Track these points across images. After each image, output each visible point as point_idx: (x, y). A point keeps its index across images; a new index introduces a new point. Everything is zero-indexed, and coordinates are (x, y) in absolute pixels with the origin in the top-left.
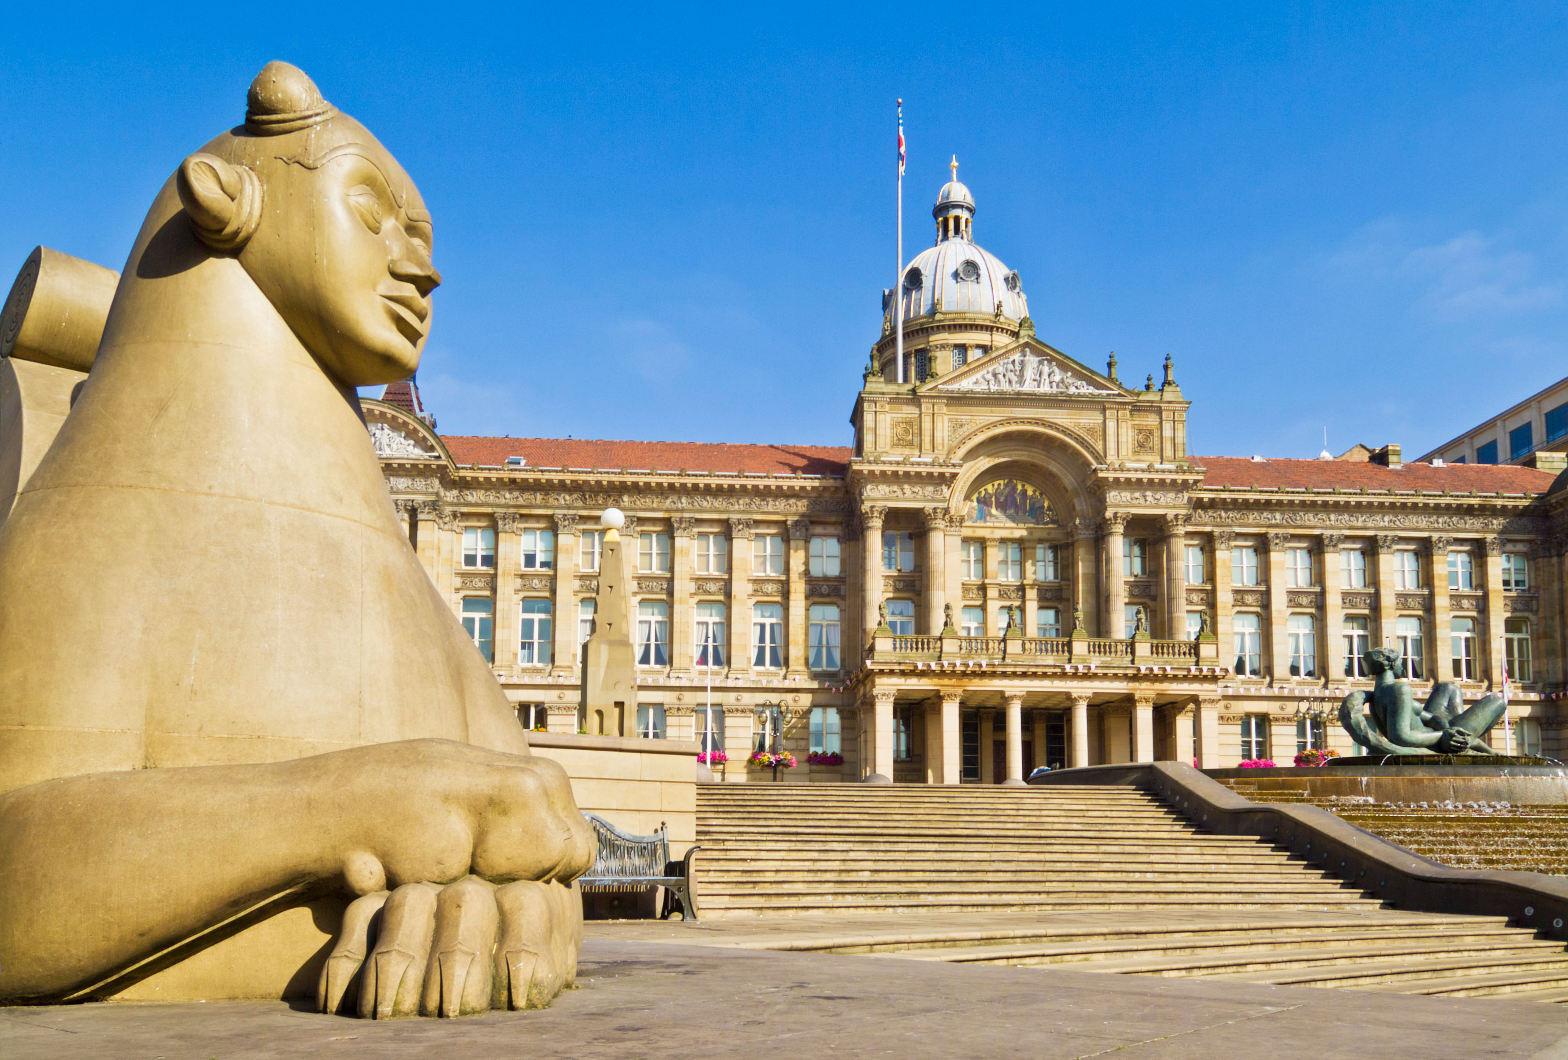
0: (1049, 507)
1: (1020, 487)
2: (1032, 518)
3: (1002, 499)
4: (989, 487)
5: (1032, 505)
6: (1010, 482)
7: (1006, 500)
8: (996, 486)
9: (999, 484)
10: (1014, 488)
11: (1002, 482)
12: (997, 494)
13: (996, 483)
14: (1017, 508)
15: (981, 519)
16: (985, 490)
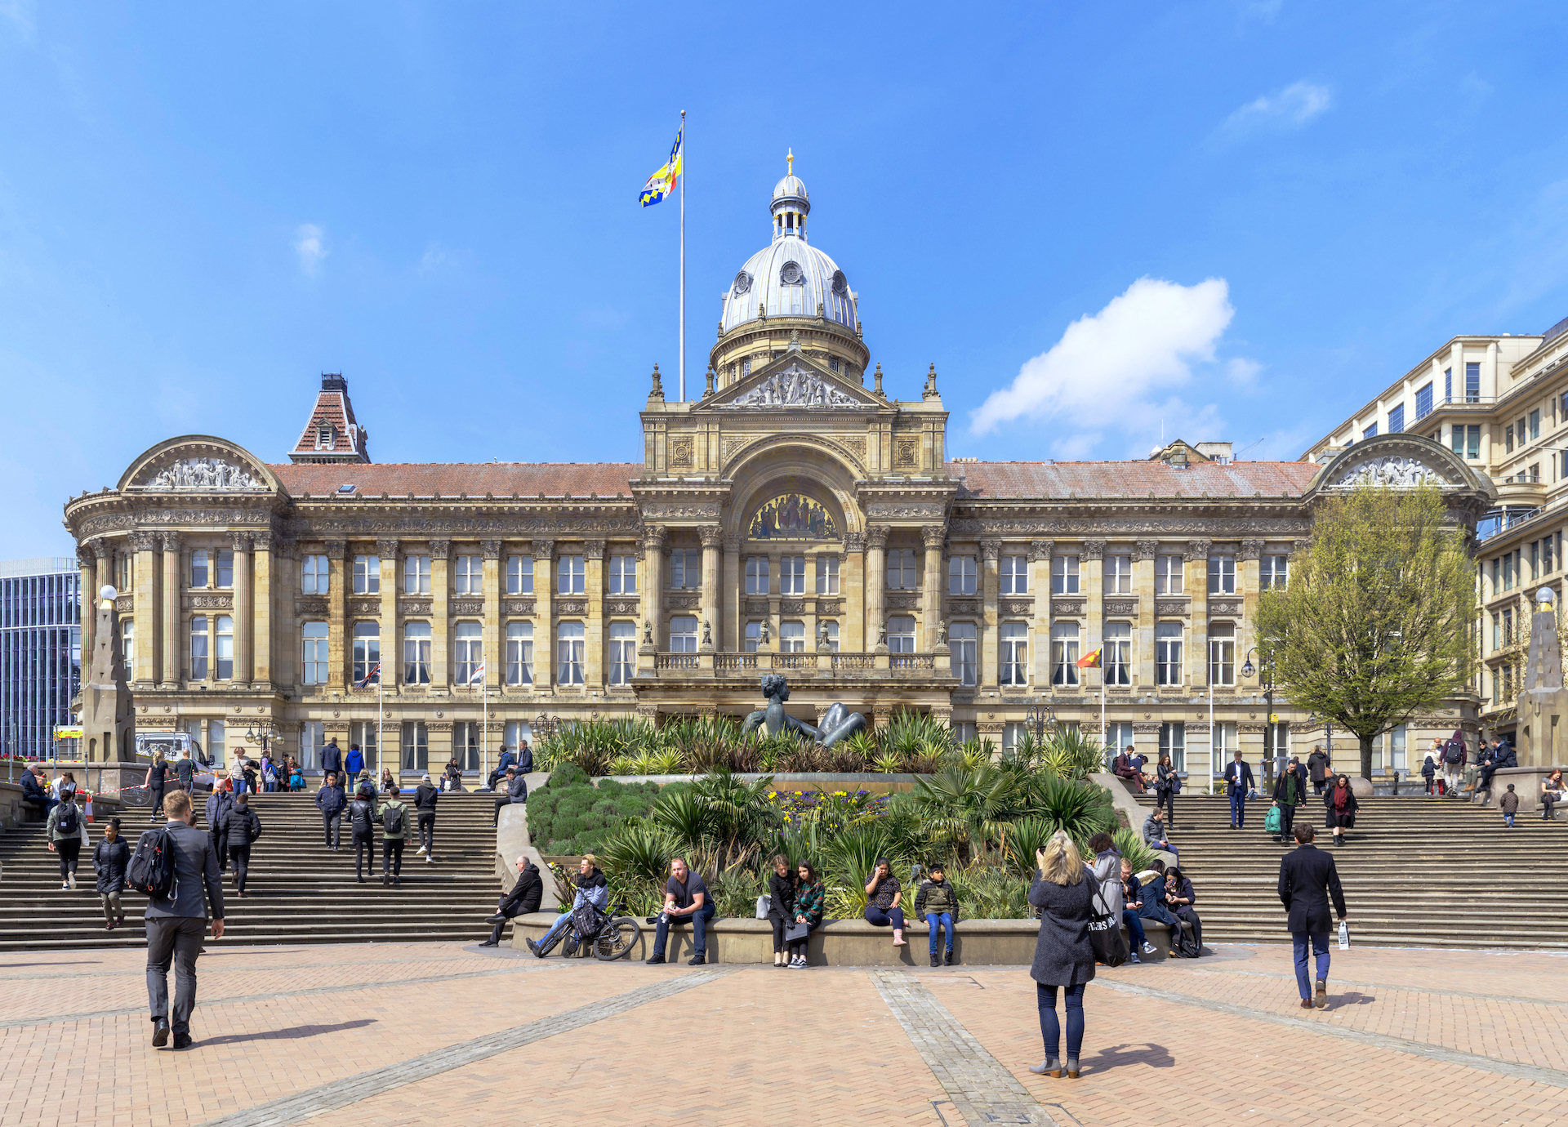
0: (829, 520)
1: (802, 501)
2: (813, 532)
3: (785, 514)
4: (773, 503)
5: (813, 519)
6: (793, 496)
7: (789, 514)
8: (779, 501)
9: (782, 499)
10: (797, 502)
11: (785, 497)
12: (780, 508)
13: (779, 498)
14: (798, 521)
15: (765, 534)
16: (770, 505)
